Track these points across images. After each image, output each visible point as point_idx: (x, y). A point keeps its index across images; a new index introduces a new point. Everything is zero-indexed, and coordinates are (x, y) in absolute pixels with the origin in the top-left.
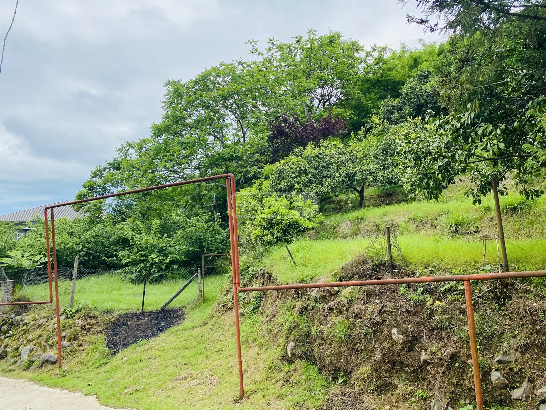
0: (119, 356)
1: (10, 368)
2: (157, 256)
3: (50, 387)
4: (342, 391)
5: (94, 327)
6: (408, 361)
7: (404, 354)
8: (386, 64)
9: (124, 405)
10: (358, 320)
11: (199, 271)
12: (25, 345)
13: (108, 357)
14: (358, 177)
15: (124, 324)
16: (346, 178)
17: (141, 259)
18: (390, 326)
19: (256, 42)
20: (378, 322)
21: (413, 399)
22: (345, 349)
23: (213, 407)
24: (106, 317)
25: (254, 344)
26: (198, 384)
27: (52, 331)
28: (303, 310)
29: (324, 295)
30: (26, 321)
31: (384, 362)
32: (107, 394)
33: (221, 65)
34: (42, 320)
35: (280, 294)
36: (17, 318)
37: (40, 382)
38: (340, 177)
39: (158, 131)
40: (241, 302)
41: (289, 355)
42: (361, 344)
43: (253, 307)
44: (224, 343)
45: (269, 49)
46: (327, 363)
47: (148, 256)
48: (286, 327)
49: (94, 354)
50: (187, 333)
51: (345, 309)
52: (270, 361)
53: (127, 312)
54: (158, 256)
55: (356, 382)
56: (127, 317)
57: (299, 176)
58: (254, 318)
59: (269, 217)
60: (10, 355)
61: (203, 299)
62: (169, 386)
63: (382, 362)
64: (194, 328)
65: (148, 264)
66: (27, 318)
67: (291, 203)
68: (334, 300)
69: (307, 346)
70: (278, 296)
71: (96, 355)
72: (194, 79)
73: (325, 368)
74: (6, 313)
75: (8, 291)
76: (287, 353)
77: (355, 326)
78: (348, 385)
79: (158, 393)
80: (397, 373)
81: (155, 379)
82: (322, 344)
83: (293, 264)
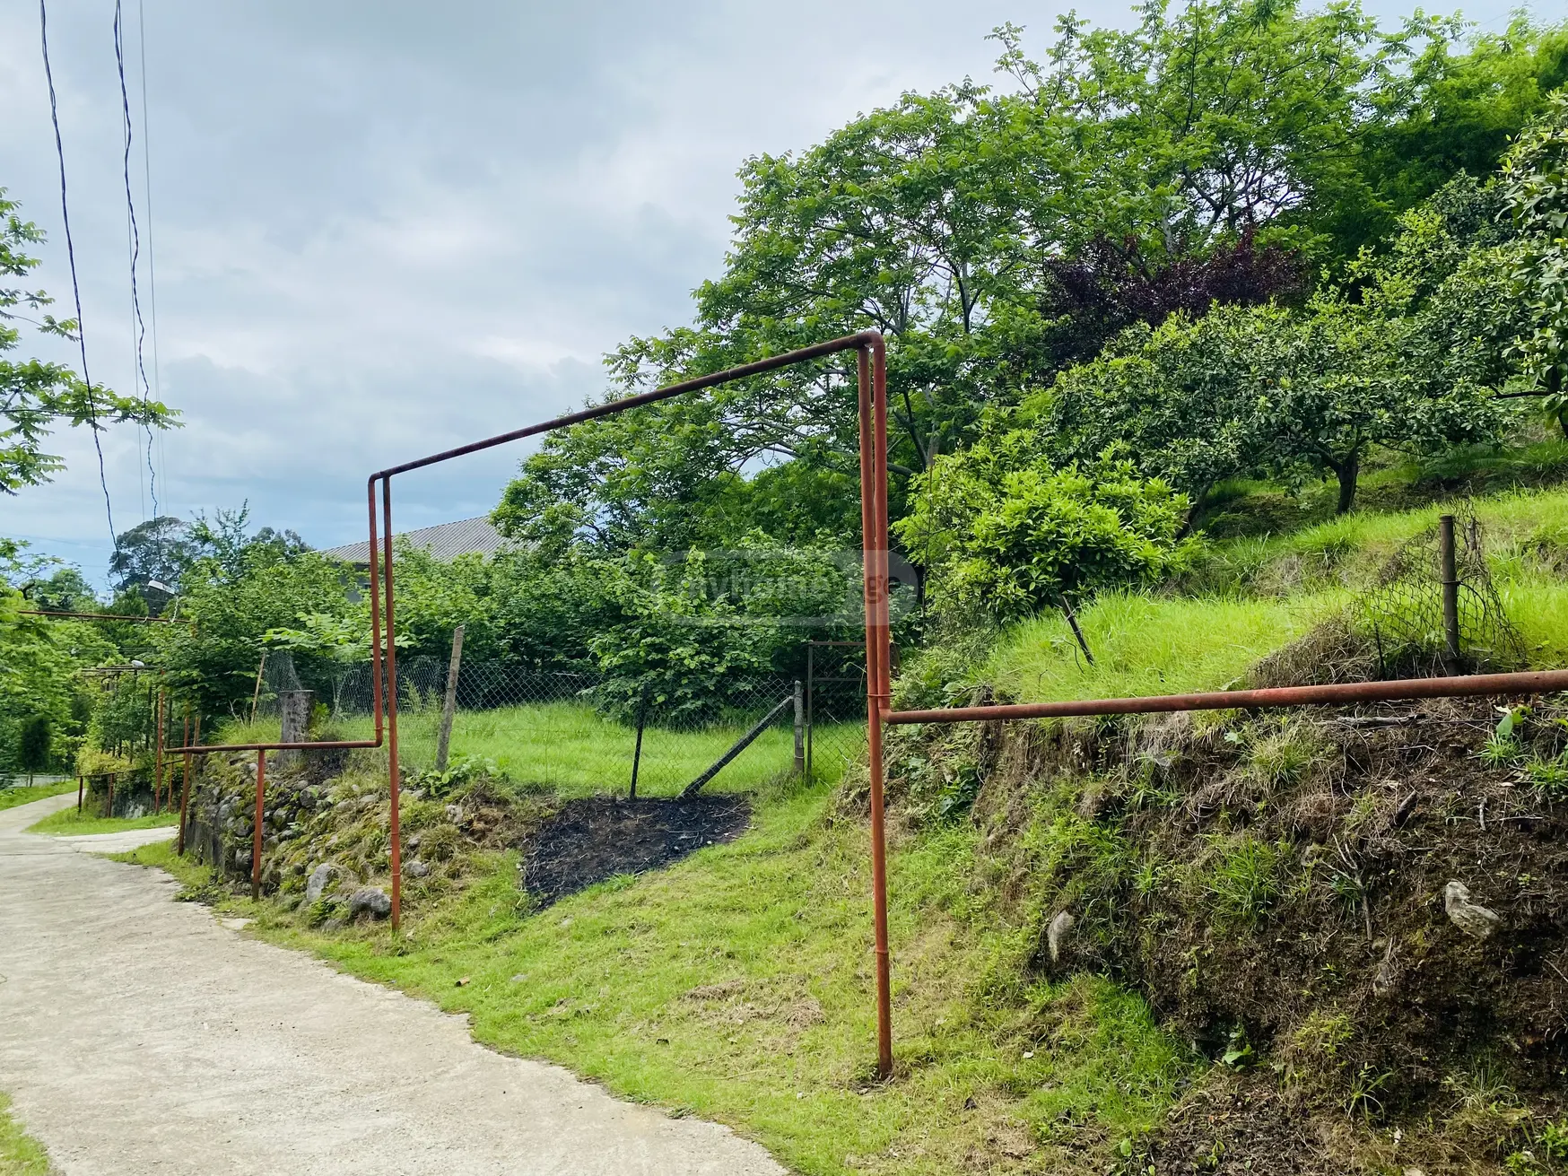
0: (552, 913)
1: (280, 919)
2: (693, 652)
3: (361, 978)
4: (1235, 1093)
5: (497, 828)
6: (1511, 1010)
7: (1497, 982)
8: (1455, 75)
9: (534, 1049)
10: (1309, 849)
11: (798, 691)
12: (319, 862)
13: (521, 913)
14: (1339, 411)
15: (576, 828)
16: (1294, 413)
17: (649, 658)
18: (1438, 875)
19: (1018, 30)
20: (1389, 854)
21: (1527, 1155)
22: (1254, 944)
23: (789, 1091)
24: (533, 804)
25: (945, 915)
26: (759, 1016)
27: (384, 828)
28: (1109, 810)
29: (1187, 761)
30: (329, 799)
31: (1408, 1005)
32: (499, 1015)
33: (907, 100)
34: (366, 799)
35: (1038, 761)
36: (310, 789)
37: (341, 962)
38: (1273, 410)
39: (717, 302)
40: (914, 787)
41: (1055, 953)
42: (1316, 930)
43: (949, 802)
44: (853, 904)
45: (1058, 50)
46: (1183, 988)
47: (668, 650)
48: (1048, 864)
49: (487, 902)
50: (746, 868)
51: (1261, 805)
52: (987, 967)
53: (590, 793)
54: (698, 653)
55: (1291, 1066)
56: (589, 808)
57: (1129, 413)
58: (950, 836)
59: (1017, 523)
60: (285, 885)
61: (806, 775)
62: (671, 1012)
63: (1399, 1003)
64: (769, 853)
65: (669, 675)
66: (334, 790)
67: (1094, 487)
68: (1222, 778)
69: (1119, 932)
70: (1030, 769)
71: (493, 906)
72: (825, 145)
73: (1176, 1009)
74: (290, 776)
75: (298, 718)
76: (1047, 948)
77: (1296, 868)
78: (1259, 1075)
79: (636, 1030)
80: (1461, 1050)
81: (634, 988)
82: (1170, 924)
83: (1084, 662)
